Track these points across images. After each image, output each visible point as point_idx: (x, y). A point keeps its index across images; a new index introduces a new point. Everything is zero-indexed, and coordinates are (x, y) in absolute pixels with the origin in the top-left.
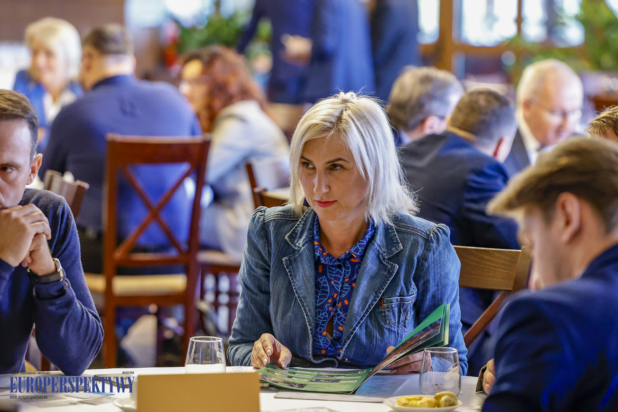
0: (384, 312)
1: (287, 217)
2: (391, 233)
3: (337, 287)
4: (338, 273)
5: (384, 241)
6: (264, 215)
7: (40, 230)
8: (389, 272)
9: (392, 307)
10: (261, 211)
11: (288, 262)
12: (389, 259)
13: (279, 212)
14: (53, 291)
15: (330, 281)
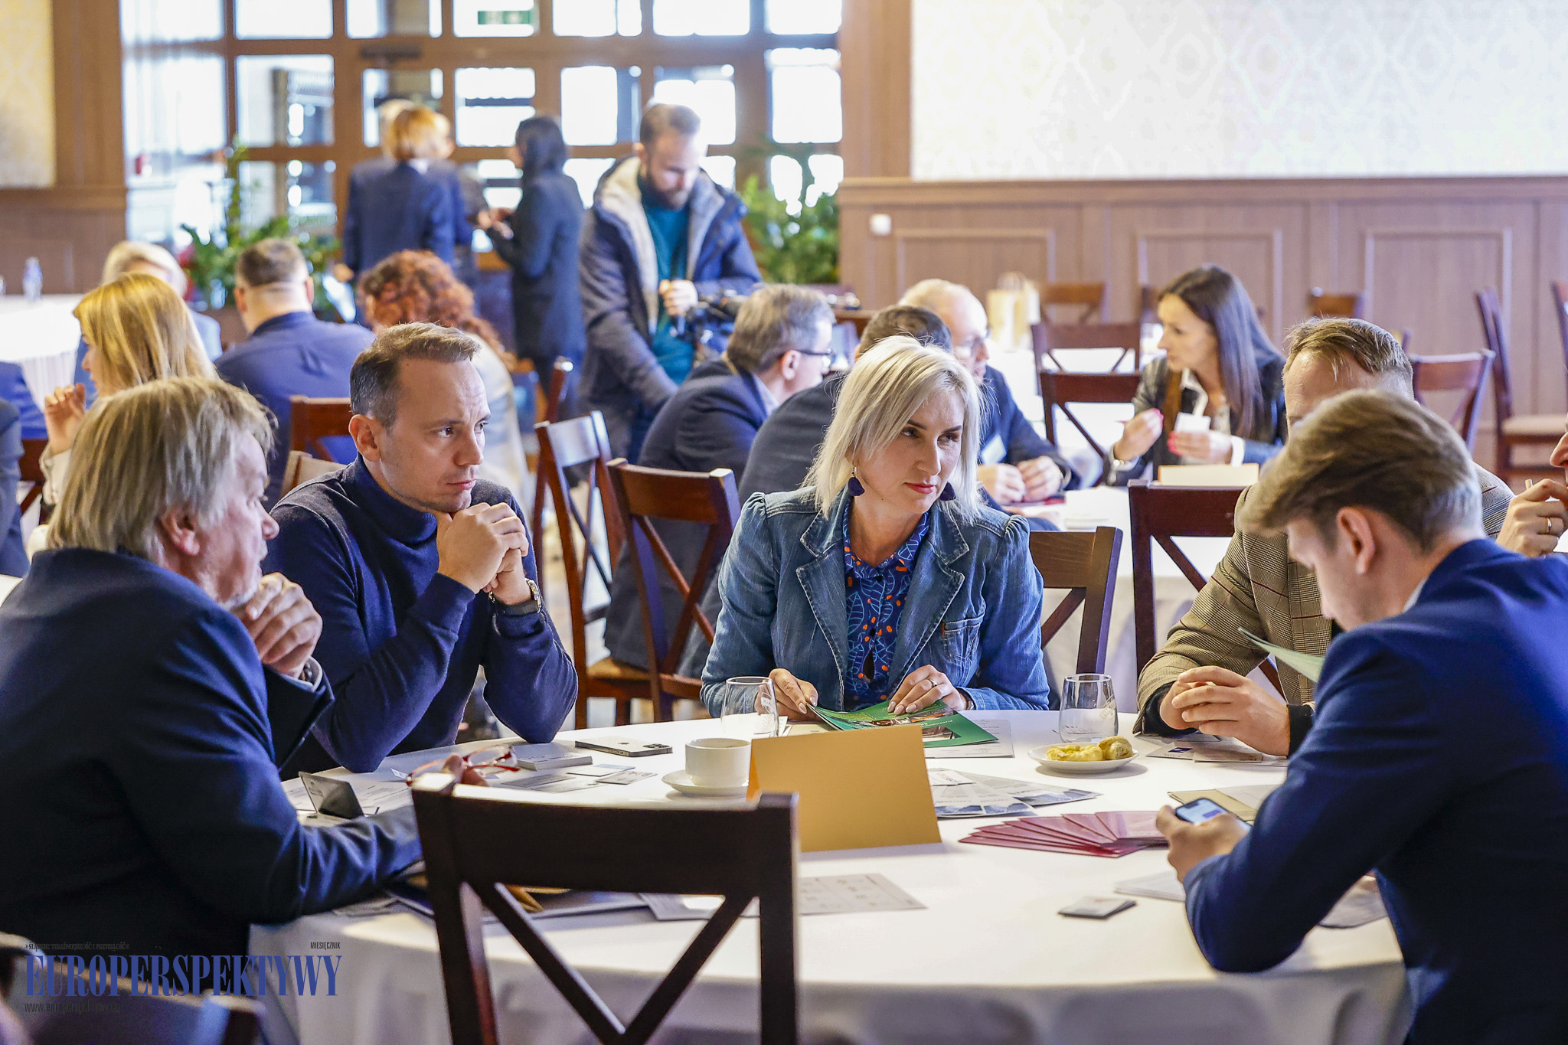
0: (947, 642)
1: (800, 510)
2: (951, 528)
3: (875, 607)
4: (876, 587)
5: (941, 540)
6: (765, 506)
7: (515, 544)
8: (951, 585)
9: (957, 635)
10: (759, 501)
11: (805, 575)
12: (951, 566)
13: (787, 502)
14: (527, 628)
15: (865, 599)
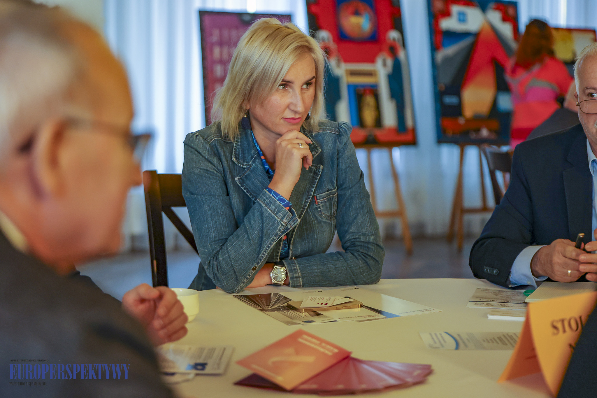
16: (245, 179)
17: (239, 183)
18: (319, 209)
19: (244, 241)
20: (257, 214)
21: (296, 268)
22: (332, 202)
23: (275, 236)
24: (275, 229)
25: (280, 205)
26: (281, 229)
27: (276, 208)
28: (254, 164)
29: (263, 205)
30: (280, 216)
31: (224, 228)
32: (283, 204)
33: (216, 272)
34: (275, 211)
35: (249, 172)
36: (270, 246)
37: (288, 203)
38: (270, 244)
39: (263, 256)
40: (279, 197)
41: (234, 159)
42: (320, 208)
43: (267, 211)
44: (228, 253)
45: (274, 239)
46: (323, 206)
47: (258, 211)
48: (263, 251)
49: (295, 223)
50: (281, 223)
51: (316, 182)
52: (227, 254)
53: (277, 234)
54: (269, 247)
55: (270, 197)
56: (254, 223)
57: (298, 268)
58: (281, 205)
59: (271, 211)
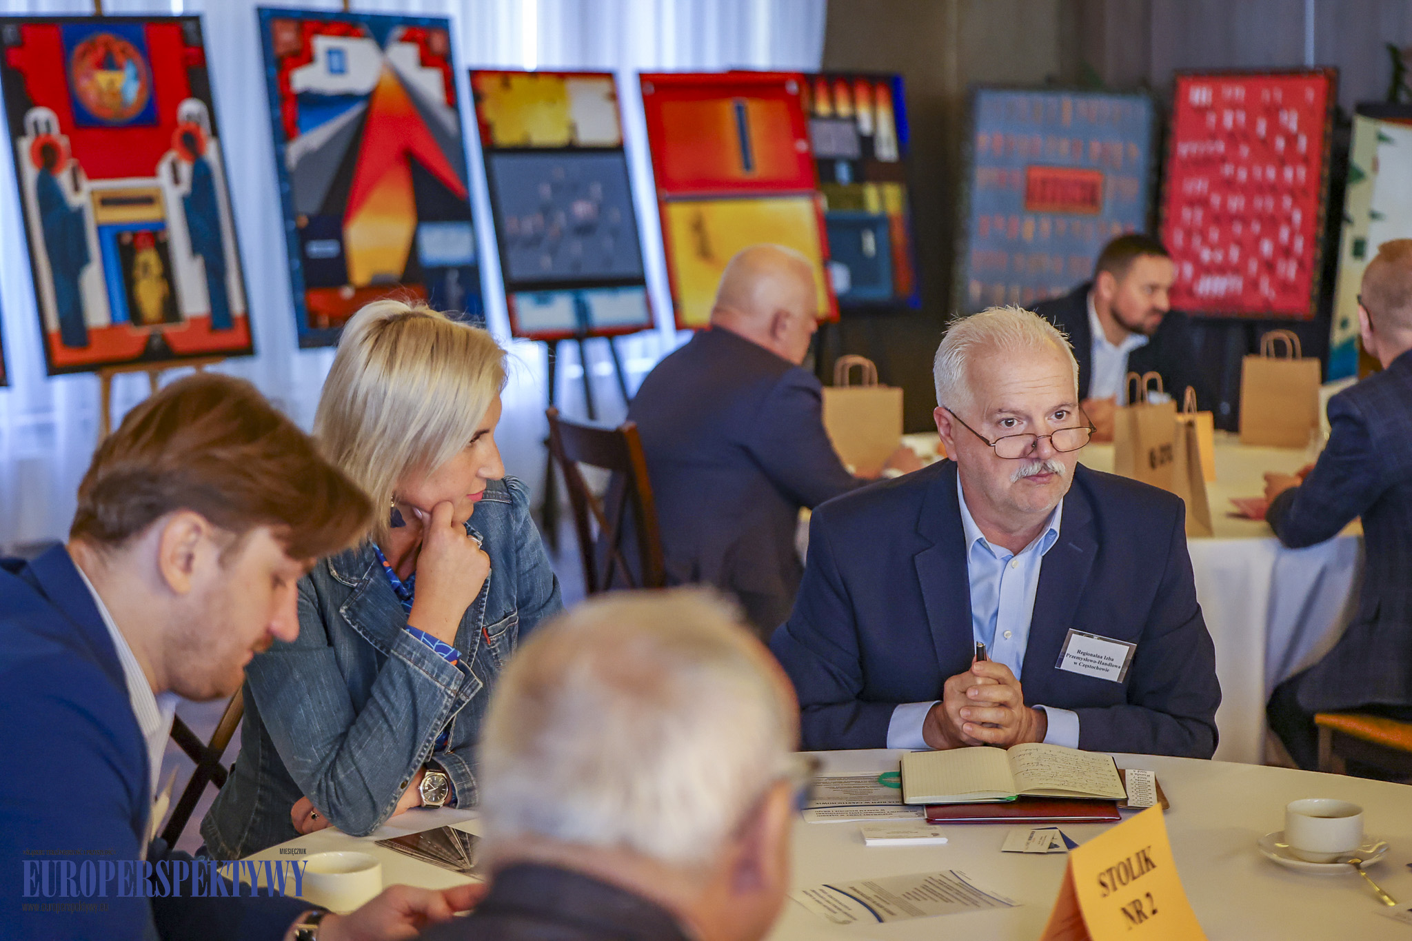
16: (357, 609)
17: (348, 618)
18: (494, 654)
19: (382, 738)
20: (399, 681)
21: (464, 770)
22: (513, 636)
23: (439, 719)
24: (437, 706)
25: (441, 659)
26: (448, 704)
27: (435, 666)
28: (372, 579)
29: (409, 662)
30: (444, 680)
31: (336, 713)
32: (446, 656)
33: (336, 801)
34: (433, 672)
35: (363, 595)
36: (430, 738)
37: (455, 653)
38: (431, 733)
39: (420, 759)
40: (437, 644)
41: (334, 573)
42: (496, 652)
43: (419, 674)
44: (355, 764)
45: (437, 725)
46: (499, 647)
47: (401, 676)
48: (420, 750)
49: (473, 691)
50: (447, 694)
51: (484, 602)
52: (353, 765)
53: (442, 714)
54: (429, 741)
55: (420, 646)
56: (396, 700)
57: (468, 770)
58: (443, 658)
59: (427, 673)
